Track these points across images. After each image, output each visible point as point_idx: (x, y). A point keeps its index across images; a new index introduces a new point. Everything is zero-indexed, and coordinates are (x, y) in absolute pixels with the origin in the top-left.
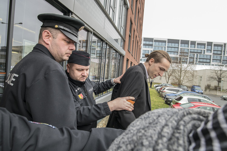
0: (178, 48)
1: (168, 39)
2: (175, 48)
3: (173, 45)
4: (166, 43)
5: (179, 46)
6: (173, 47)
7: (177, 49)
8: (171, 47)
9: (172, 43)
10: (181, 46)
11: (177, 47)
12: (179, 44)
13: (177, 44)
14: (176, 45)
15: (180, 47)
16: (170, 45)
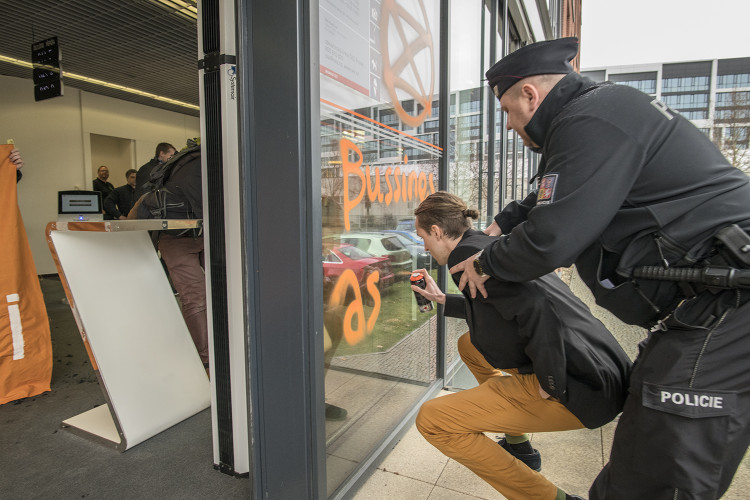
0: (708, 92)
1: (664, 65)
2: (692, 93)
3: (686, 83)
4: (655, 79)
5: (709, 84)
6: (685, 93)
7: (702, 97)
8: (679, 94)
9: (680, 77)
10: (720, 84)
11: (702, 88)
12: (710, 76)
13: (703, 80)
14: (700, 83)
15: (714, 90)
16: (674, 84)
